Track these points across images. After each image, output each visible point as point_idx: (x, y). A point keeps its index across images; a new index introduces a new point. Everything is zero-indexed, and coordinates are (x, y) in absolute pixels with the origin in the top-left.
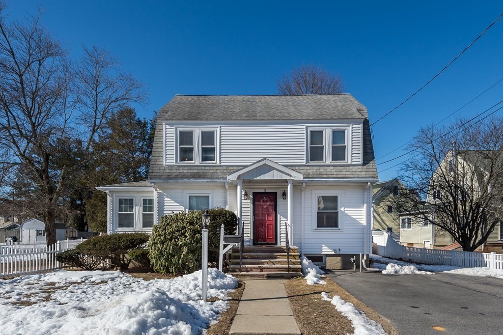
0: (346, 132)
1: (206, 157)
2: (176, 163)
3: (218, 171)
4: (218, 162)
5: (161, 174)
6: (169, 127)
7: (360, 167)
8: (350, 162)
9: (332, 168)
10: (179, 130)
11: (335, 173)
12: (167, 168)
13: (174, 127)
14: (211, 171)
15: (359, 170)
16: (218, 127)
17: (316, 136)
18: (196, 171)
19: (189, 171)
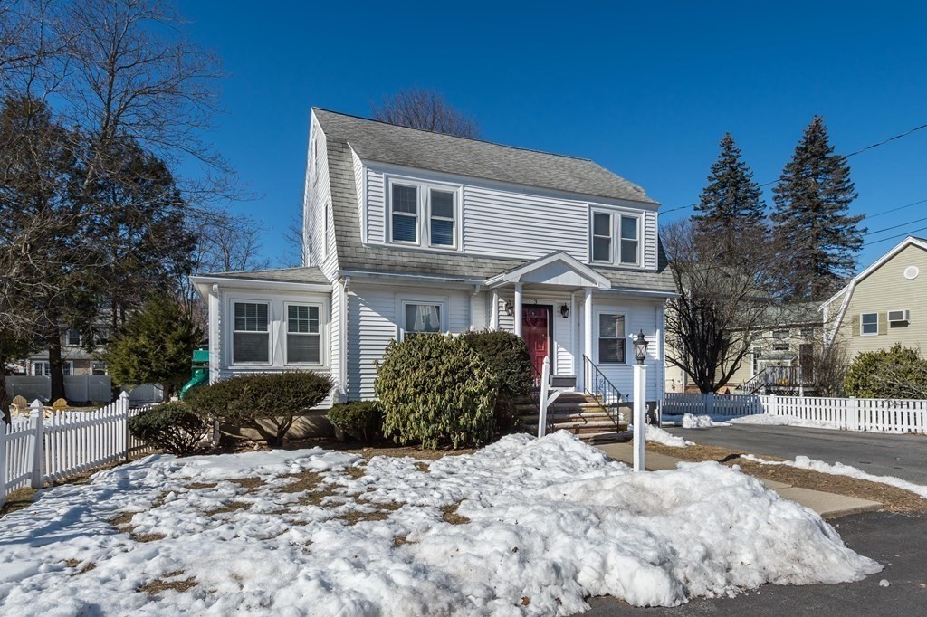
0: (638, 220)
1: (440, 237)
2: (386, 242)
3: (461, 264)
4: (460, 249)
5: (361, 260)
6: (373, 174)
7: (654, 275)
8: (643, 266)
9: (621, 272)
10: (392, 181)
11: (626, 281)
12: (370, 251)
13: (383, 176)
14: (450, 263)
15: (654, 279)
16: (459, 187)
17: (601, 222)
18: (425, 260)
19: (412, 260)
